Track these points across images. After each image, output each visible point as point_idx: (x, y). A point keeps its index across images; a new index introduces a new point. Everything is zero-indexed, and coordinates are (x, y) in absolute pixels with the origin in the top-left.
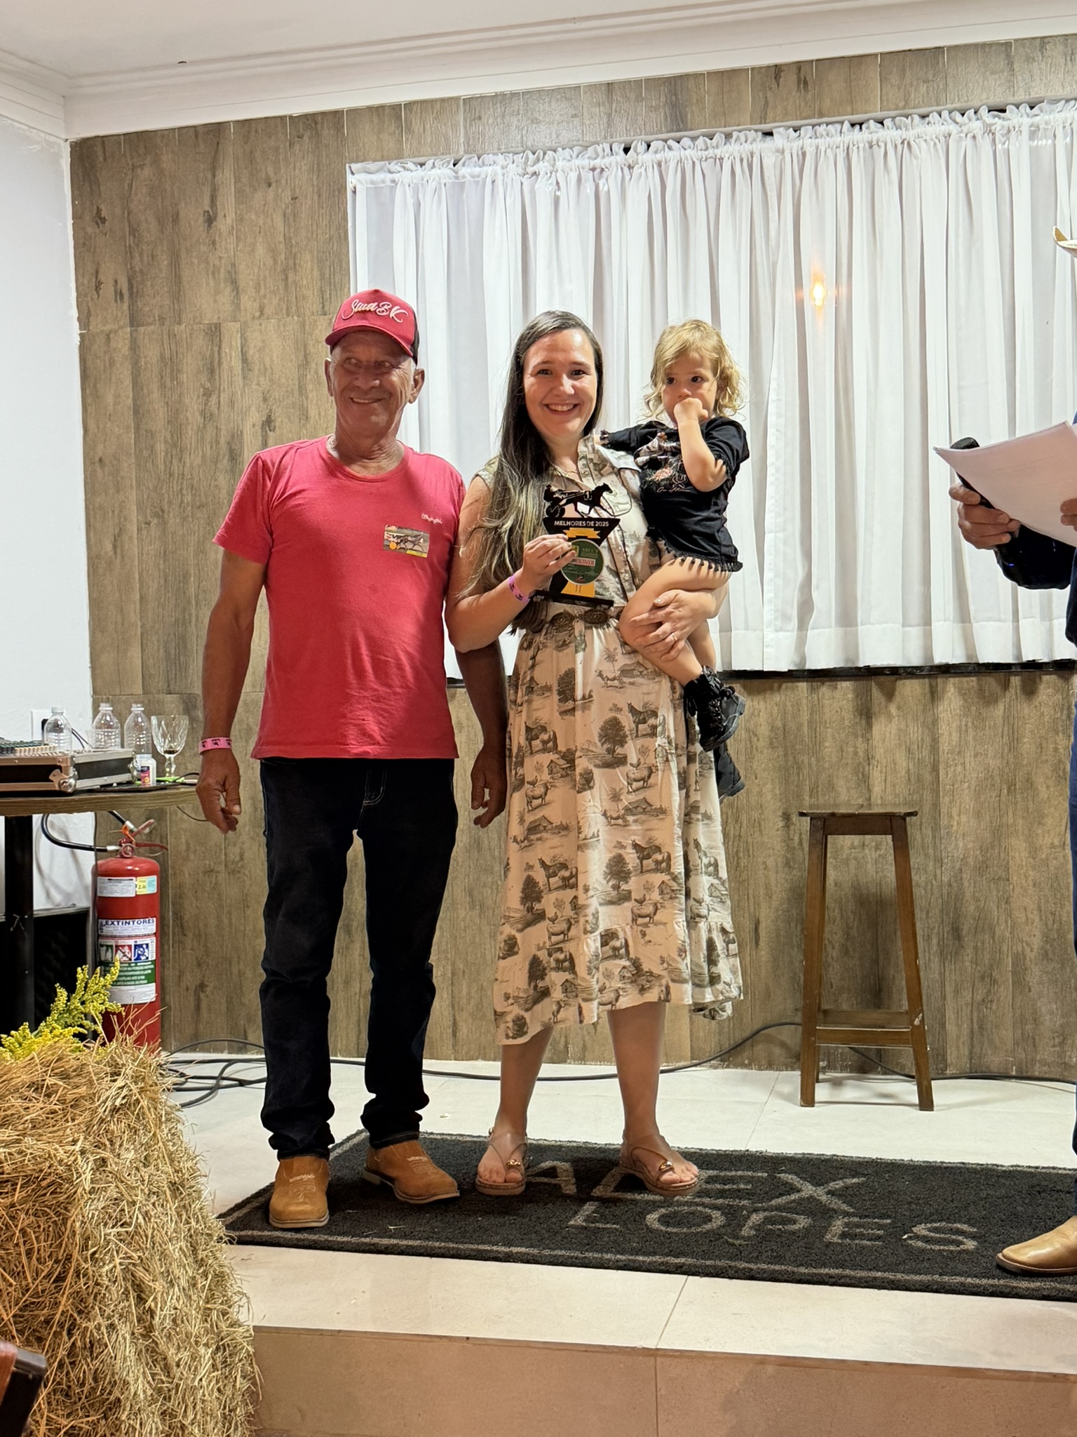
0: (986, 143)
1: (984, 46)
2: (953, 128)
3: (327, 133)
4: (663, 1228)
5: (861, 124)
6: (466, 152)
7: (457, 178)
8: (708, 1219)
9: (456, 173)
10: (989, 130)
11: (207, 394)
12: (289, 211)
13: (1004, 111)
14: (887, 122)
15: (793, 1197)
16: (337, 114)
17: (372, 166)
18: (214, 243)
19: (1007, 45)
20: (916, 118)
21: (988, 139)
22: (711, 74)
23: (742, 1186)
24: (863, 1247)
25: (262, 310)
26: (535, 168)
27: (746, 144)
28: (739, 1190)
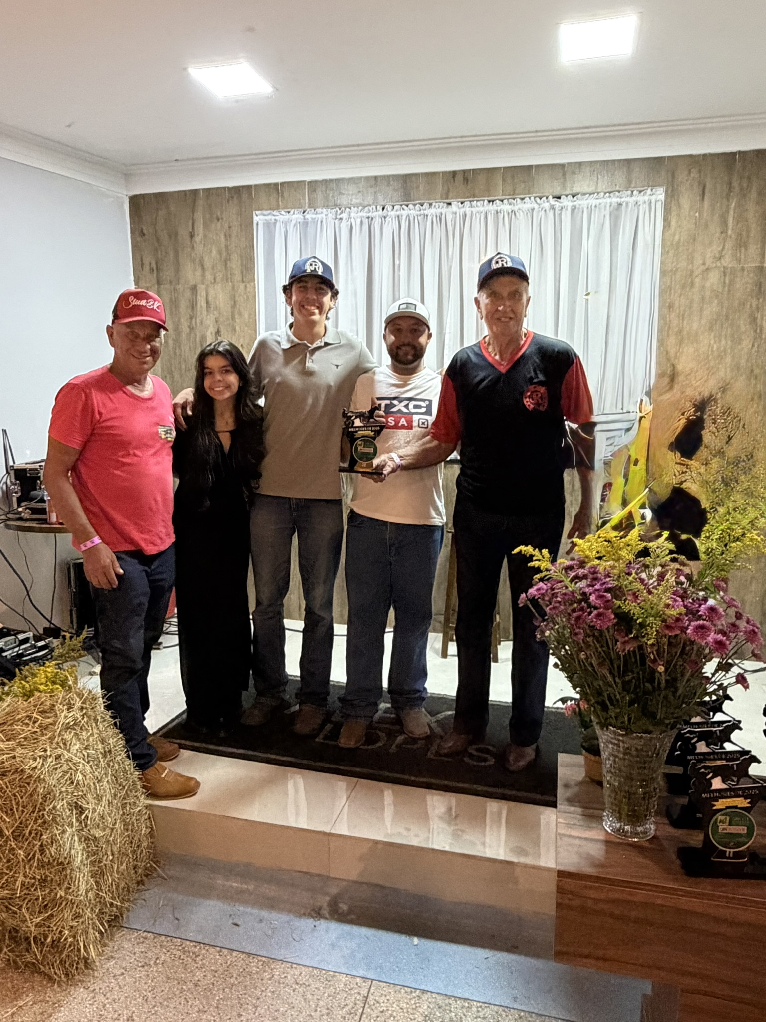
0: (551, 214)
1: (552, 165)
2: (536, 206)
3: (245, 196)
5: (493, 201)
7: (305, 219)
9: (304, 216)
10: (552, 207)
11: (191, 318)
12: (227, 233)
13: (559, 198)
14: (505, 201)
16: (249, 187)
17: (265, 212)
18: (193, 247)
19: (562, 166)
20: (518, 199)
21: (552, 211)
22: (423, 174)
24: (443, 762)
26: (341, 216)
27: (438, 208)
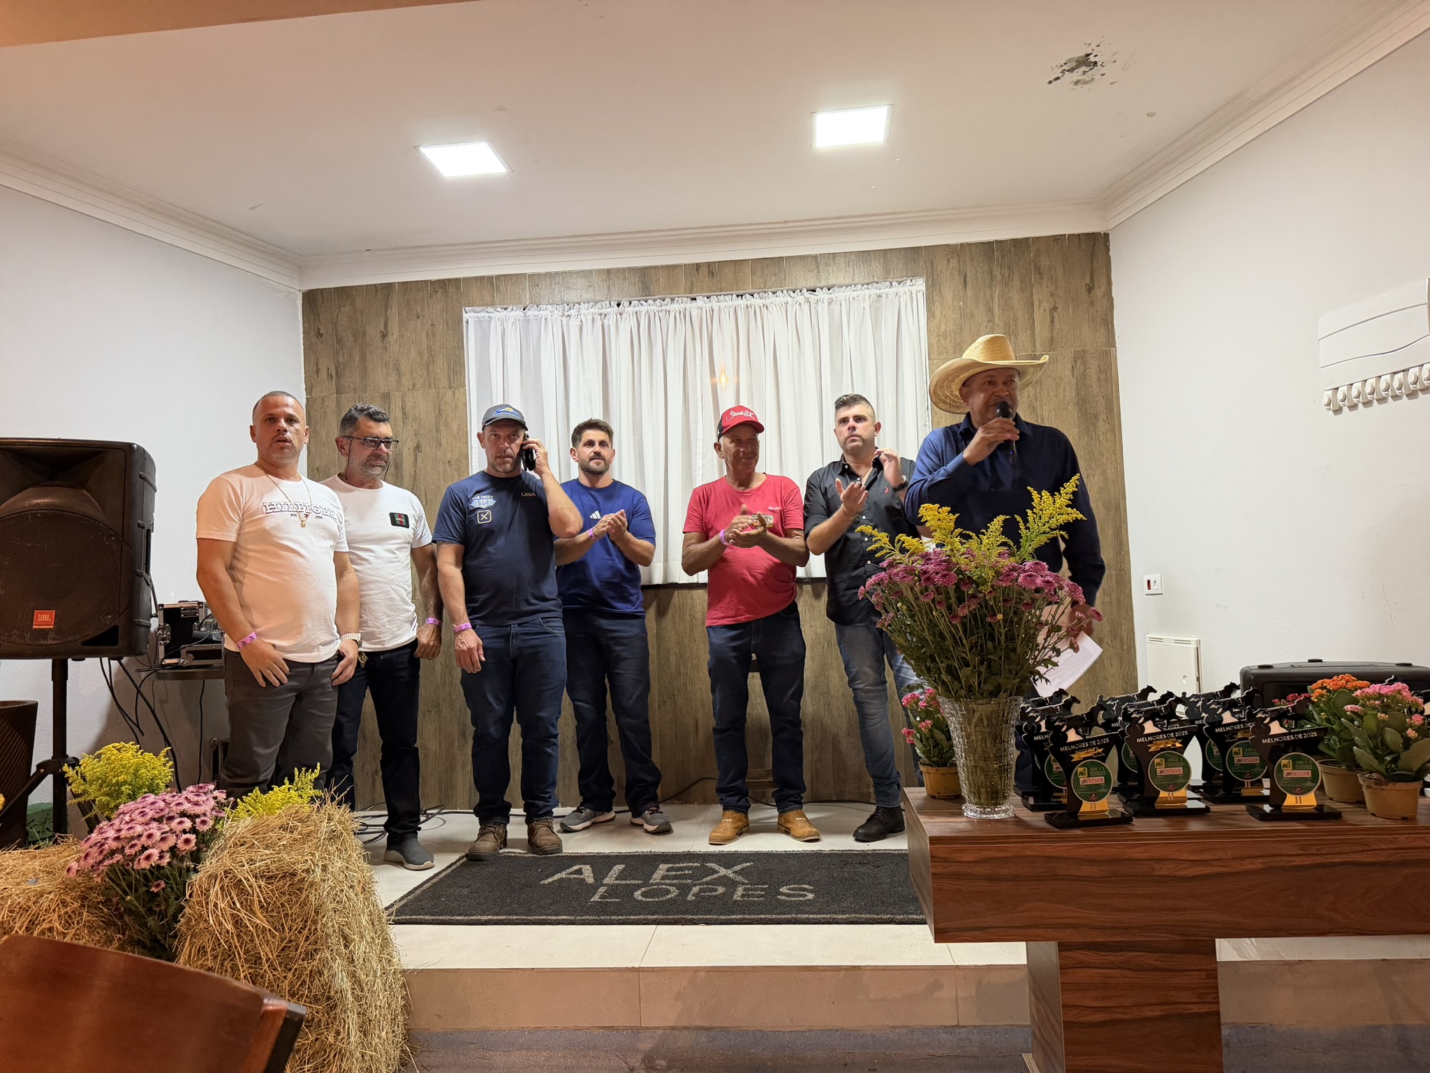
0: (806, 307)
1: (804, 256)
2: (789, 299)
3: (451, 290)
4: (644, 899)
5: (742, 296)
6: (530, 303)
7: (525, 316)
8: (668, 892)
9: (525, 314)
10: (807, 301)
12: (429, 332)
13: (815, 291)
14: (755, 295)
15: (716, 876)
16: (458, 280)
17: (477, 309)
18: (386, 348)
19: (815, 257)
20: (770, 293)
21: (807, 305)
22: (662, 267)
23: (687, 872)
24: (754, 902)
25: (414, 385)
26: (569, 313)
27: (682, 303)
28: (685, 874)
